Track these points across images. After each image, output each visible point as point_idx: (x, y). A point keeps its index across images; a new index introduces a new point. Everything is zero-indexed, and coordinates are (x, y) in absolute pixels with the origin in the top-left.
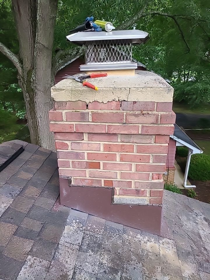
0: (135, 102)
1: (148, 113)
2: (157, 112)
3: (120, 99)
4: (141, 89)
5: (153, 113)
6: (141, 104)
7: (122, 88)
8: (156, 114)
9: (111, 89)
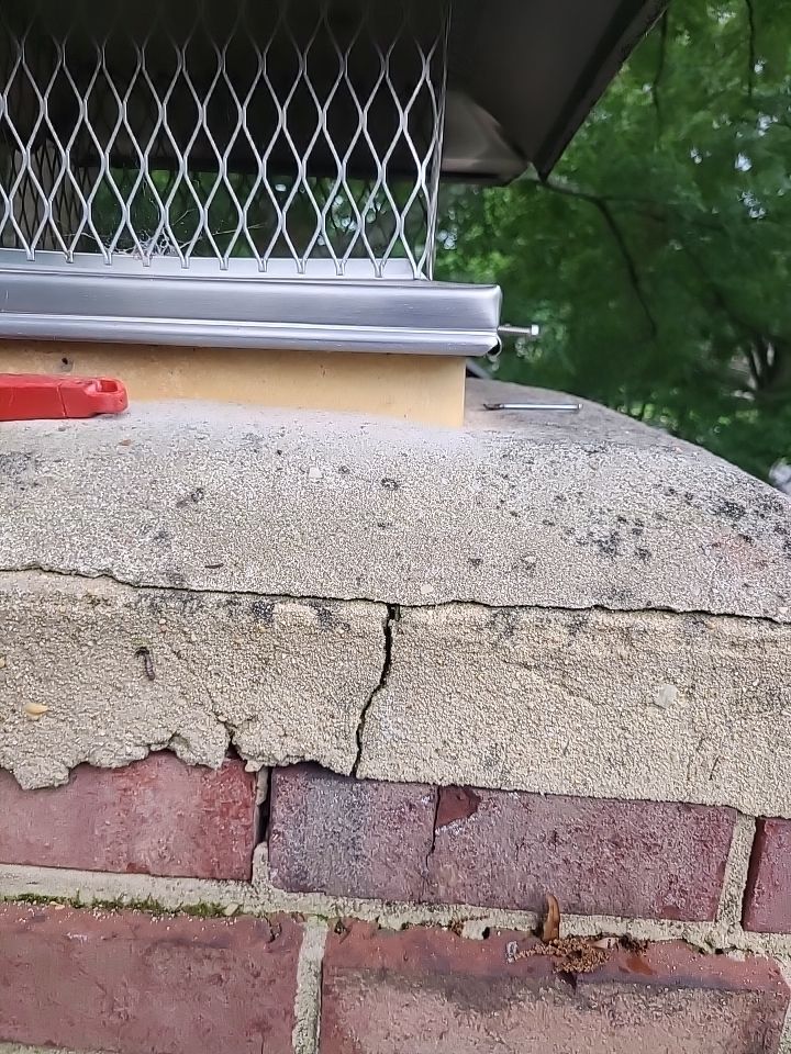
0: (456, 800)
1: (625, 941)
2: (756, 941)
3: (247, 742)
4: (557, 633)
5: (697, 938)
6: (547, 830)
7: (279, 607)
8: (739, 956)
9: (124, 596)
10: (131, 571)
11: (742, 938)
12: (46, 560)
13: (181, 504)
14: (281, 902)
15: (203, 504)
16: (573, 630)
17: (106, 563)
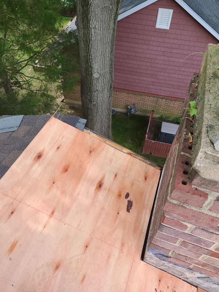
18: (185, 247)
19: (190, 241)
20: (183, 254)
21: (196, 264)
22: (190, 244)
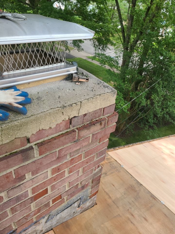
0: (85, 115)
1: (96, 120)
3: (70, 117)
5: (100, 118)
6: (91, 115)
7: (73, 105)
8: (103, 118)
9: (61, 109)
10: (59, 106)
11: (103, 117)
12: (52, 108)
13: (59, 98)
14: (73, 128)
15: (61, 97)
16: (93, 99)
17: (57, 106)
18: (16, 211)
19: (14, 204)
20: (21, 218)
21: (35, 215)
22: (17, 206)
